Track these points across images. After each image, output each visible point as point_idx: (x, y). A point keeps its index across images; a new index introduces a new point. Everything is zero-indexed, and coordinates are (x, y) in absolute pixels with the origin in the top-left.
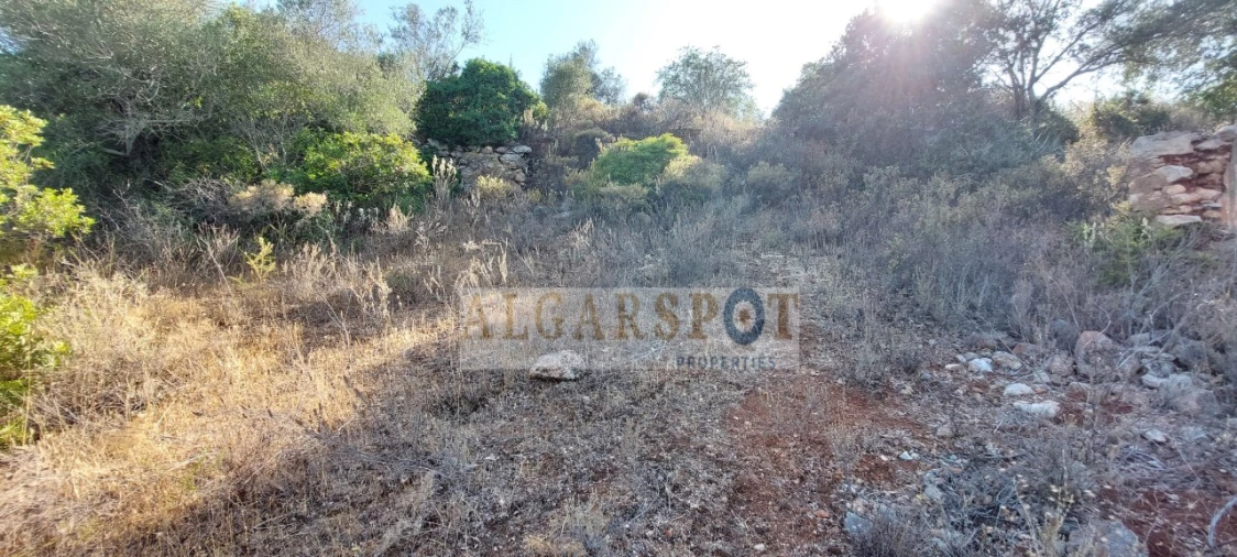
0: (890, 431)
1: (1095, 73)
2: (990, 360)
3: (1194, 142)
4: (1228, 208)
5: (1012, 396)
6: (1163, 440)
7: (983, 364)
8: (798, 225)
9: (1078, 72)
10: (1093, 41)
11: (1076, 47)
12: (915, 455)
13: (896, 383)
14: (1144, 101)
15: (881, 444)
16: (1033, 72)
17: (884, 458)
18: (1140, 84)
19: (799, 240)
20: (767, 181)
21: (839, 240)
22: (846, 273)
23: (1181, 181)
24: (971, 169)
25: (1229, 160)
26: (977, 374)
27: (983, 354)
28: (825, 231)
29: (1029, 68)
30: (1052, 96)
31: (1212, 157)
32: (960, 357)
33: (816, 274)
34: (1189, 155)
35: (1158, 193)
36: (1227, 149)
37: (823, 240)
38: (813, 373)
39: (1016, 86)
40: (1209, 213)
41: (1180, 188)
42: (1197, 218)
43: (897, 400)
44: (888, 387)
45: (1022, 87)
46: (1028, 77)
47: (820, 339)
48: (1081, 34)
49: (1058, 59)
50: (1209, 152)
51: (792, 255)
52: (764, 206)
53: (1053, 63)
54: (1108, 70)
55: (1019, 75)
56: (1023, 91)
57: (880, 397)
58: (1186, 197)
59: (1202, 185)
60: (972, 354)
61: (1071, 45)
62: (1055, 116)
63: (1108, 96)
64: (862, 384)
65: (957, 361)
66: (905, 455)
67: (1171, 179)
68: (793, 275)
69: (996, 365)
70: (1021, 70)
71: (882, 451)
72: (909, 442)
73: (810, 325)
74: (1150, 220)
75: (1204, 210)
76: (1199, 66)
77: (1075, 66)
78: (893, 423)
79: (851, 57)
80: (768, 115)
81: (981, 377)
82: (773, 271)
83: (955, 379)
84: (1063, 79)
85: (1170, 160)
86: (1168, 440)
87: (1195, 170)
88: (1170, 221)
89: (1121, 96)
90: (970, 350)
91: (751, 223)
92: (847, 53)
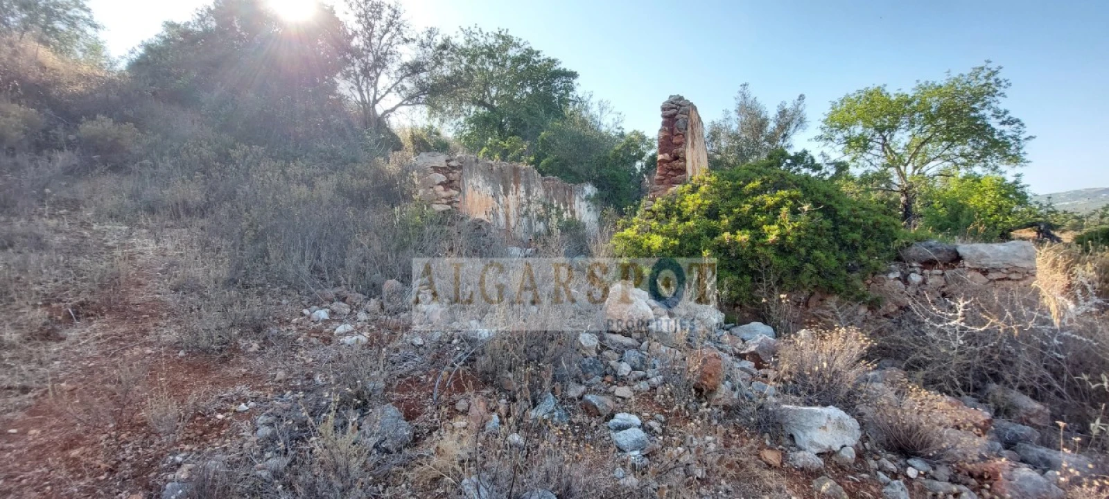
0: (231, 390)
1: (411, 107)
2: (328, 310)
3: (447, 161)
4: (462, 202)
5: (340, 335)
6: (422, 343)
7: (323, 314)
8: (151, 192)
9: (401, 104)
10: (409, 84)
11: (399, 86)
12: (252, 404)
13: (242, 343)
14: (438, 134)
15: (219, 404)
16: (375, 97)
17: (220, 416)
18: (436, 123)
19: (151, 210)
20: (109, 139)
21: (203, 211)
22: (205, 245)
23: (441, 184)
24: (329, 160)
25: (462, 174)
26: (317, 322)
27: (324, 305)
28: (185, 202)
29: (372, 91)
30: (387, 117)
31: (455, 171)
32: (306, 311)
33: (169, 246)
34: (445, 168)
35: (431, 190)
36: (460, 168)
37: (182, 212)
38: (149, 351)
39: (364, 102)
40: (454, 204)
41: (441, 188)
42: (449, 207)
43: (243, 359)
44: (236, 349)
45: (368, 104)
46: (371, 99)
47: (165, 314)
48: (402, 78)
49: (389, 90)
50: (453, 167)
51: (140, 226)
52: (104, 168)
53: (387, 93)
54: (419, 107)
55: (366, 94)
56: (369, 107)
57: (225, 360)
58: (444, 194)
59: (452, 187)
60: (315, 307)
61: (396, 83)
62: (389, 131)
63: (420, 125)
64: (205, 351)
65: (302, 315)
66: (243, 407)
67: (437, 181)
68: (139, 248)
69: (333, 313)
70: (368, 91)
71: (220, 411)
72: (248, 394)
73: (155, 300)
74: (428, 207)
75: (453, 202)
76: (462, 119)
77: (399, 100)
78: (232, 382)
79: (220, 31)
80: (122, 65)
81: (320, 324)
82: (110, 244)
83: (299, 330)
84: (393, 106)
85: (436, 169)
86: (424, 343)
87: (448, 178)
88: (439, 208)
89: (426, 127)
90: (314, 304)
91: (82, 188)
92: (217, 28)
